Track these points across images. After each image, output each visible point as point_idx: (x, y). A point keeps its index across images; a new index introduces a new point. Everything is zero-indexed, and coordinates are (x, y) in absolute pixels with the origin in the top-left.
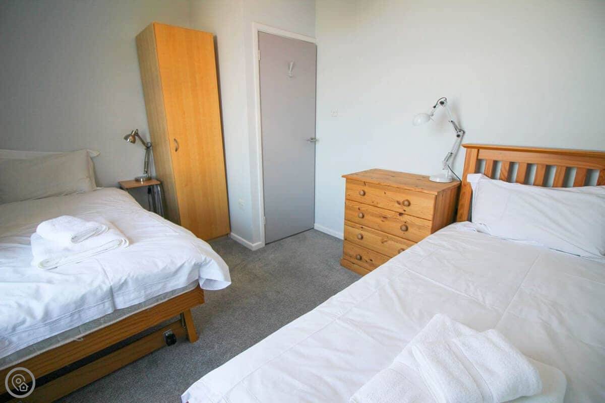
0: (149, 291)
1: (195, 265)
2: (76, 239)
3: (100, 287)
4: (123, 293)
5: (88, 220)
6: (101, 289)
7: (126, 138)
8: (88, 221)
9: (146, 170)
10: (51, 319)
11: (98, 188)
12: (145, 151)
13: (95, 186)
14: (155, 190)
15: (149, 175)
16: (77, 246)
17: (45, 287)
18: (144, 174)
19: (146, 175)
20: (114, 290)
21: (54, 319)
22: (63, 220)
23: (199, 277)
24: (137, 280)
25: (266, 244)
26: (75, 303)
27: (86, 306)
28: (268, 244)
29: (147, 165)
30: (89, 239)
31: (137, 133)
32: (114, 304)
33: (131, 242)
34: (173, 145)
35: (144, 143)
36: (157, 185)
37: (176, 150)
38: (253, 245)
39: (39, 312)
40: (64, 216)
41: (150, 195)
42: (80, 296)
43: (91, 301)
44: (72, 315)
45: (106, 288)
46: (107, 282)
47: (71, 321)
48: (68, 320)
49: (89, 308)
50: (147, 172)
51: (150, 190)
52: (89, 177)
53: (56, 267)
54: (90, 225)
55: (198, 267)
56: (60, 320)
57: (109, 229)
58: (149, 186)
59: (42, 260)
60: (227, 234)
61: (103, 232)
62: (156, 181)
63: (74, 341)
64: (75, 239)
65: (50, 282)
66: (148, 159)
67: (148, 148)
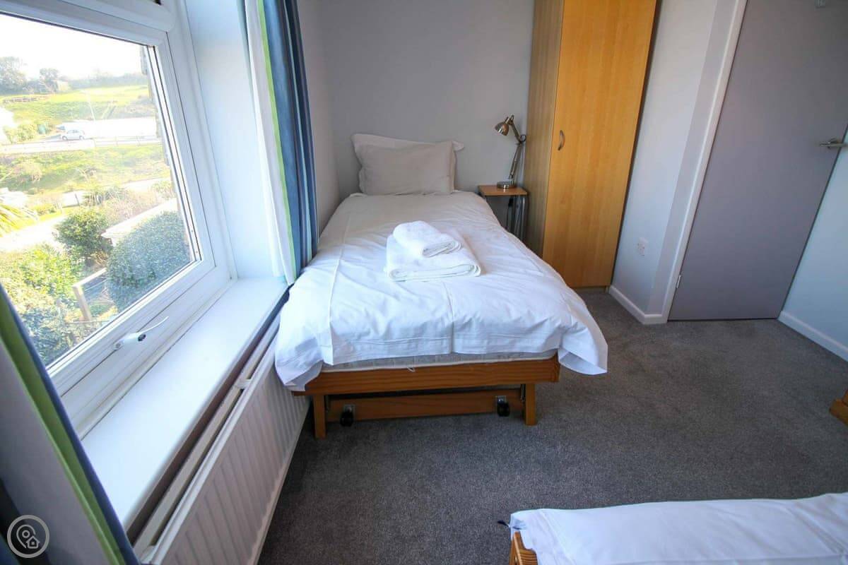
0: (493, 344)
1: (559, 328)
2: (428, 251)
3: (442, 319)
4: (464, 335)
5: (442, 231)
6: (443, 323)
7: (497, 128)
8: (442, 233)
9: (512, 173)
10: (391, 339)
11: (456, 191)
12: (516, 146)
13: (453, 188)
14: (518, 202)
15: (515, 181)
16: (427, 262)
17: (392, 302)
18: (509, 178)
19: (511, 180)
20: (455, 328)
21: (395, 341)
22: (418, 225)
23: (561, 346)
24: (482, 325)
25: (668, 321)
26: (416, 329)
27: (424, 337)
28: (672, 321)
29: (515, 166)
30: (440, 256)
31: (512, 121)
32: (452, 345)
33: (484, 272)
34: (557, 140)
35: (517, 135)
36: (522, 196)
37: (559, 149)
38: (646, 316)
39: (382, 328)
40: (420, 222)
41: (511, 208)
42: (421, 323)
43: (430, 332)
44: (410, 342)
45: (447, 323)
46: (450, 316)
47: (408, 349)
48: (405, 346)
49: (427, 340)
50: (512, 177)
51: (512, 201)
52: (449, 176)
53: (404, 281)
54: (444, 238)
55: (563, 332)
56: (398, 343)
57: (462, 247)
58: (512, 196)
59: (394, 268)
60: (605, 287)
61: (455, 249)
62: (522, 190)
63: (407, 369)
64: (426, 252)
65: (396, 297)
66: (518, 159)
67: (521, 142)
